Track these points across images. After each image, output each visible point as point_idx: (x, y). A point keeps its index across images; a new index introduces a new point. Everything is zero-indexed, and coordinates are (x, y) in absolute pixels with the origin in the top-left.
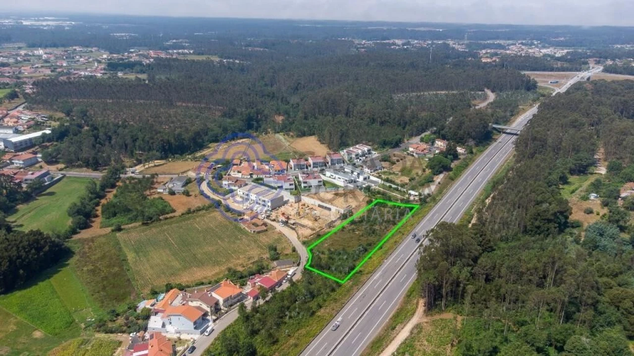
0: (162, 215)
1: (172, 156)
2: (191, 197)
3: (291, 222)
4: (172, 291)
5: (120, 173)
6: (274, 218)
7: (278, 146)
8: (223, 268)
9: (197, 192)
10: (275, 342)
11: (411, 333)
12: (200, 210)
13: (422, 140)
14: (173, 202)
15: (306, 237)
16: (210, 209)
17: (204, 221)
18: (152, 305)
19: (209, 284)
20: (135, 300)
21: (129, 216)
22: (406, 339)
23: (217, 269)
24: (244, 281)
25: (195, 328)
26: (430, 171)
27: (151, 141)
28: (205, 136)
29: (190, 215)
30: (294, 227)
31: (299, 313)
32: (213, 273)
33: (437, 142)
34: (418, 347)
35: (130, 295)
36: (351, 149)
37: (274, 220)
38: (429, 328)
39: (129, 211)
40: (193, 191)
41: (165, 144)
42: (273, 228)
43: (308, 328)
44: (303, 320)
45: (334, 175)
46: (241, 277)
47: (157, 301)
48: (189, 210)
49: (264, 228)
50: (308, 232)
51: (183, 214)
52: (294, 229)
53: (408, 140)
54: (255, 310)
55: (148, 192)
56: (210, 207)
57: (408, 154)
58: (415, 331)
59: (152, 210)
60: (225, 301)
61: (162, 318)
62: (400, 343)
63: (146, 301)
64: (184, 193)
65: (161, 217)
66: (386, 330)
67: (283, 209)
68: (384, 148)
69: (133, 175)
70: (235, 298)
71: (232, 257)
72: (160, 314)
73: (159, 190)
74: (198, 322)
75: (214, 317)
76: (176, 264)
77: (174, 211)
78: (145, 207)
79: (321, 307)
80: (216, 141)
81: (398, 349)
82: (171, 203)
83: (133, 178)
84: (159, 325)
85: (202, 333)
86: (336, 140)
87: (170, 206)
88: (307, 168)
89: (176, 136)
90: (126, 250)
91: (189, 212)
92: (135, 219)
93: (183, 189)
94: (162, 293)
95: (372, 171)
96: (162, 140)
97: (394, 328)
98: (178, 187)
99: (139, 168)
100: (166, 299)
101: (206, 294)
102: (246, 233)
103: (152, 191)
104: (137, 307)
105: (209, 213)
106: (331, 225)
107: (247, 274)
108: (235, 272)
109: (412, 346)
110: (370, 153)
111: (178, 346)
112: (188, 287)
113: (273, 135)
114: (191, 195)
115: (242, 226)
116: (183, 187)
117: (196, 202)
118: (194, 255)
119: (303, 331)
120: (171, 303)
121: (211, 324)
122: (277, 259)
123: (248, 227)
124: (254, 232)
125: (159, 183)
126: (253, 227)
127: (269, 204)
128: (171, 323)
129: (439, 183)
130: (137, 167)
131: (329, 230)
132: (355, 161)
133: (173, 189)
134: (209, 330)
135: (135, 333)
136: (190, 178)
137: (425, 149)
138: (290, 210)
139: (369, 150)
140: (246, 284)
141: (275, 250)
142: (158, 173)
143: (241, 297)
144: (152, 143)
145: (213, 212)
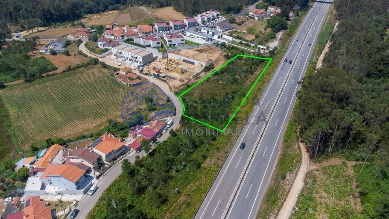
0: (45, 73)
1: (54, 24)
2: (72, 56)
3: (162, 75)
4: (53, 147)
5: (5, 37)
6: (146, 72)
7: (141, 15)
8: (104, 120)
9: (76, 52)
10: (165, 202)
11: (306, 183)
12: (80, 67)
13: (257, 7)
14: (56, 61)
15: (177, 88)
16: (89, 66)
17: (84, 76)
18: (32, 163)
19: (91, 137)
20: (14, 158)
21: (12, 74)
22: (302, 191)
23: (98, 122)
24: (126, 133)
25: (78, 188)
26: (270, 29)
27: (33, 11)
28: (81, 8)
29: (70, 72)
30: (165, 79)
31: (185, 166)
32: (95, 125)
33: (269, 8)
34: (319, 201)
35: (10, 153)
36: (203, 14)
37: (147, 74)
38: (322, 177)
39: (12, 69)
40: (72, 51)
41: (46, 13)
42: (147, 82)
43: (197, 183)
44: (191, 173)
45: (193, 35)
46: (122, 129)
47: (38, 158)
48: (70, 67)
49: (138, 81)
50: (177, 83)
51: (64, 71)
52: (165, 81)
53: (246, 8)
54: (139, 163)
55: (31, 53)
56: (88, 64)
57: (249, 17)
58: (310, 181)
59: (35, 68)
60: (107, 156)
61: (41, 178)
62: (297, 196)
63: (25, 159)
64: (64, 53)
65: (44, 75)
66: (276, 180)
67: (153, 65)
68: (229, 13)
69: (18, 39)
70: (117, 151)
71: (112, 109)
72: (39, 174)
73: (41, 51)
74: (81, 181)
75: (97, 174)
76: (59, 118)
77: (55, 69)
78: (28, 66)
79: (206, 158)
80: (91, 12)
81: (297, 203)
82: (53, 62)
83: (18, 42)
84: (38, 187)
85: (85, 192)
86: (190, 8)
87: (52, 65)
88: (169, 30)
89: (56, 7)
90: (8, 106)
91: (69, 69)
92: (19, 77)
93: (63, 49)
94: (43, 149)
95: (224, 31)
96: (43, 10)
97: (284, 178)
98: (59, 48)
99: (24, 33)
100: (46, 156)
101: (87, 150)
102: (123, 87)
103: (35, 52)
104: (15, 167)
105: (88, 70)
106: (197, 77)
107: (128, 125)
108: (116, 124)
109: (311, 199)
110: (218, 18)
111: (59, 211)
112: (70, 141)
113: (137, 7)
114: (70, 55)
115: (119, 80)
116: (63, 47)
117: (75, 61)
118: (76, 108)
119: (193, 186)
120: (52, 160)
121: (94, 181)
122: (154, 110)
123: (124, 81)
124: (130, 85)
125: (41, 45)
126: (128, 80)
127: (141, 60)
128: (51, 183)
129: (281, 39)
130: (22, 33)
131: (195, 81)
132: (208, 24)
133: (54, 50)
134: (92, 189)
135: (10, 198)
136: (69, 40)
137: (262, 13)
138: (160, 64)
139: (218, 15)
140: (128, 135)
141: (151, 101)
142: (40, 37)
143: (124, 151)
144: (35, 12)
145: (91, 68)
